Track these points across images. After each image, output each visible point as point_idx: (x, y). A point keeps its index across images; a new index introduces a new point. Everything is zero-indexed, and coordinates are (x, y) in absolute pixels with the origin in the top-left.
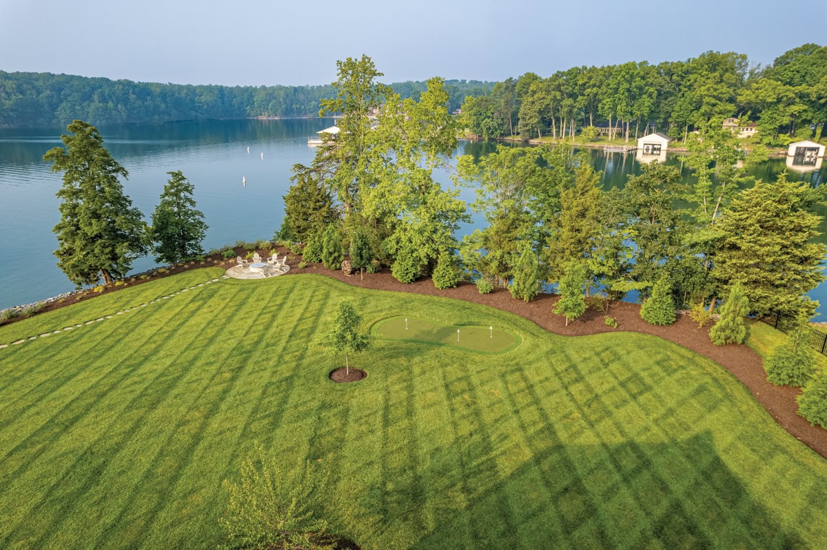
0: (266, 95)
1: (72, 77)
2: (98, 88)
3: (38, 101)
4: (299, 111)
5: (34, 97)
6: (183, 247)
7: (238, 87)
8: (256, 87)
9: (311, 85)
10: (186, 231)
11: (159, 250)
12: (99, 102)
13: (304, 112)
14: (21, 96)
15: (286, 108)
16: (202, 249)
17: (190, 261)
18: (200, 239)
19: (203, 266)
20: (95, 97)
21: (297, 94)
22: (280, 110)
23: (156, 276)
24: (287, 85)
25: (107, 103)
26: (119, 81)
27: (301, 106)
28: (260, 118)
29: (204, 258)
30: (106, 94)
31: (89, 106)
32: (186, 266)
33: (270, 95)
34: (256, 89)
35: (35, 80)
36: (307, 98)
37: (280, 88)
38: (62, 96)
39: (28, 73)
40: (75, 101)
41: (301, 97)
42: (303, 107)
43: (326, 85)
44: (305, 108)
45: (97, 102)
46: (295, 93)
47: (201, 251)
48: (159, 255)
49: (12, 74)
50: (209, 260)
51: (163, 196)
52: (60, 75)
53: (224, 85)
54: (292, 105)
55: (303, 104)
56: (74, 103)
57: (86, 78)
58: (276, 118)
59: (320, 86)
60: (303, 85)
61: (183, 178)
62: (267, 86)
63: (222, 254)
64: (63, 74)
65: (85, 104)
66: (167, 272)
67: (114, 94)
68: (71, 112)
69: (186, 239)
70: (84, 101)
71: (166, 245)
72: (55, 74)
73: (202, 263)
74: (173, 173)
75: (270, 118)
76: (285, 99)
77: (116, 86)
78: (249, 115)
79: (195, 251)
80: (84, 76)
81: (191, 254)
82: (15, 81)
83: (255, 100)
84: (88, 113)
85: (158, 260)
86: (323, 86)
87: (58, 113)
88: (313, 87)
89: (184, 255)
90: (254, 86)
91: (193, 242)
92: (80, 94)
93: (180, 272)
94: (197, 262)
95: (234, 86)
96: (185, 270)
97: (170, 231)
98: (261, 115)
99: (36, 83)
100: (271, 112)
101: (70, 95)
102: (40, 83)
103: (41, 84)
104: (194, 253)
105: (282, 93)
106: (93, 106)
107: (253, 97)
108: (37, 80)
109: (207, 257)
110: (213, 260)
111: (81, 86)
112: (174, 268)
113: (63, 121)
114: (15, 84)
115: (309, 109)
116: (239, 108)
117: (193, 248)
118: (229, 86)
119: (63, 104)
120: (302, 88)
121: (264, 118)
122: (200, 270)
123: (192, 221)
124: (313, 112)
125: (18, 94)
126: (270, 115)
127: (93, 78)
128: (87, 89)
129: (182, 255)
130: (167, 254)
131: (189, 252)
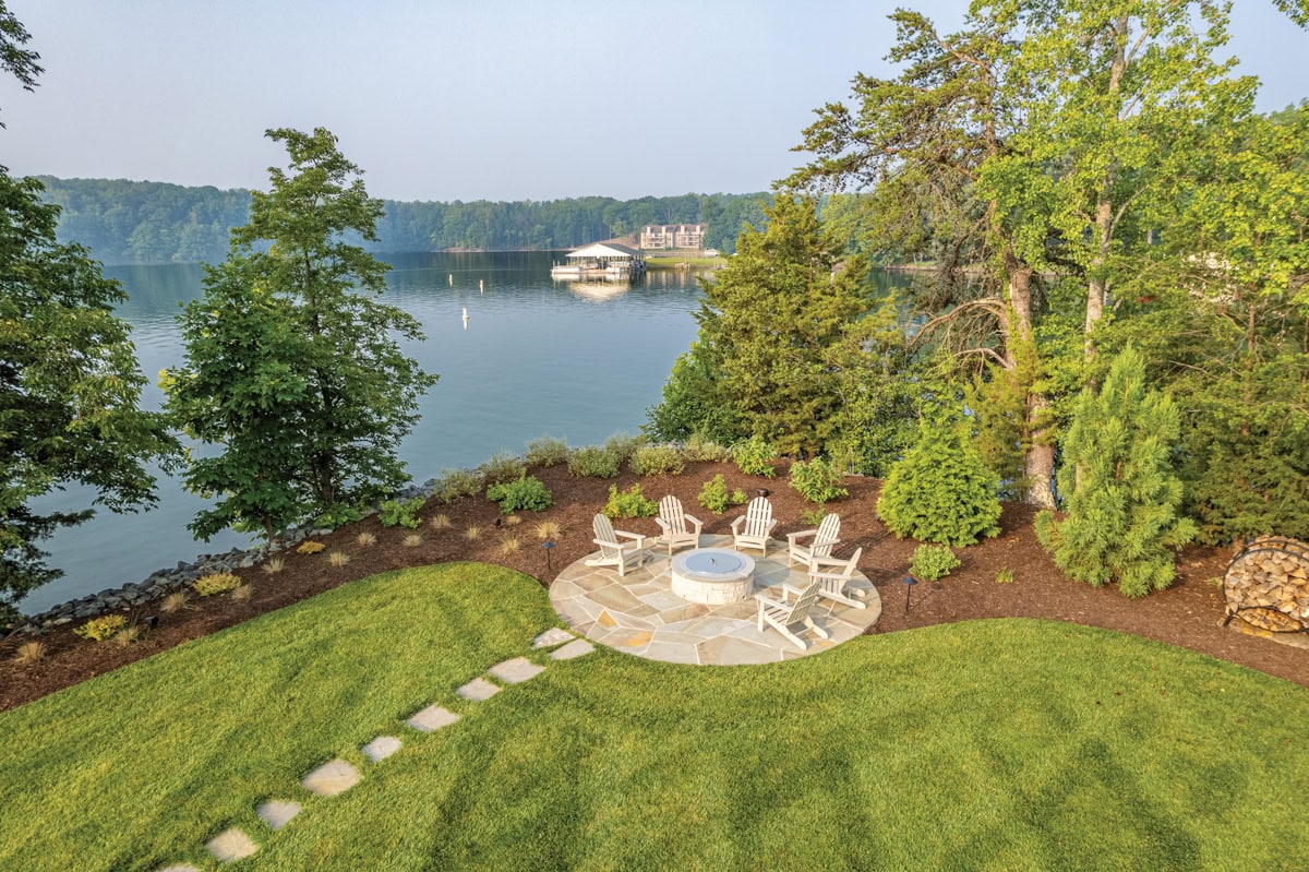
0: (463, 215)
1: (159, 185)
2: (198, 201)
3: (102, 221)
4: (515, 240)
5: (97, 214)
6: (323, 462)
7: (418, 203)
8: (446, 203)
9: (533, 200)
10: (339, 394)
11: (209, 477)
12: (199, 223)
13: (522, 242)
14: (76, 213)
15: (495, 235)
16: (404, 471)
17: (356, 526)
18: (395, 429)
19: (418, 561)
20: (193, 215)
21: (511, 213)
22: (485, 238)
23: (179, 617)
24: (495, 200)
25: (211, 224)
26: (231, 190)
27: (518, 232)
28: (452, 250)
29: (417, 514)
30: (210, 209)
31: (182, 228)
32: (337, 558)
33: (469, 214)
34: (446, 205)
35: (101, 189)
36: (528, 219)
37: (485, 204)
38: (140, 214)
39: (93, 180)
40: (161, 221)
41: (519, 217)
42: (521, 234)
43: (557, 201)
44: (525, 234)
45: (195, 223)
46: (508, 212)
47: (399, 478)
48: (212, 501)
49: (68, 181)
50: (440, 521)
51: (248, 236)
52: (141, 183)
53: (396, 200)
54: (504, 230)
55: (521, 229)
56: (158, 223)
57: (181, 187)
58: (479, 251)
59: (548, 202)
60: (521, 200)
61: (338, 164)
62: (464, 202)
63: (492, 494)
64: (146, 182)
65: (177, 225)
66: (242, 592)
67: (222, 209)
68: (153, 237)
69: (339, 430)
70: (173, 220)
71: (246, 456)
72: (134, 180)
73: (413, 540)
74: (294, 139)
75: (469, 251)
76: (491, 221)
77: (227, 197)
78: (435, 246)
79: (373, 481)
80: (177, 184)
81: (356, 493)
82: (70, 191)
83: (444, 222)
84: (179, 239)
85: (208, 526)
86: (552, 201)
87: (132, 240)
88: (537, 203)
89: (329, 496)
90: (442, 202)
91: (364, 442)
92: (169, 209)
93: (309, 594)
94: (389, 533)
95: (412, 201)
96: (336, 577)
97: (264, 383)
98: (454, 246)
99: (101, 193)
100: (469, 242)
101: (152, 212)
102: (109, 194)
103: (110, 196)
104: (367, 487)
105: (488, 211)
106: (187, 228)
107: (442, 217)
108: (105, 189)
109: (433, 506)
110: (461, 521)
111: (171, 198)
112: (275, 566)
113: (139, 252)
114: (69, 195)
115: (531, 237)
116: (419, 235)
117: (365, 469)
118: (404, 200)
119: (142, 226)
120: (520, 204)
121: (458, 250)
122: (410, 581)
123: (369, 354)
124: (536, 242)
125: (71, 210)
126: (468, 247)
127: (192, 188)
128: (181, 202)
129: (320, 497)
130: (250, 499)
131: (348, 485)
